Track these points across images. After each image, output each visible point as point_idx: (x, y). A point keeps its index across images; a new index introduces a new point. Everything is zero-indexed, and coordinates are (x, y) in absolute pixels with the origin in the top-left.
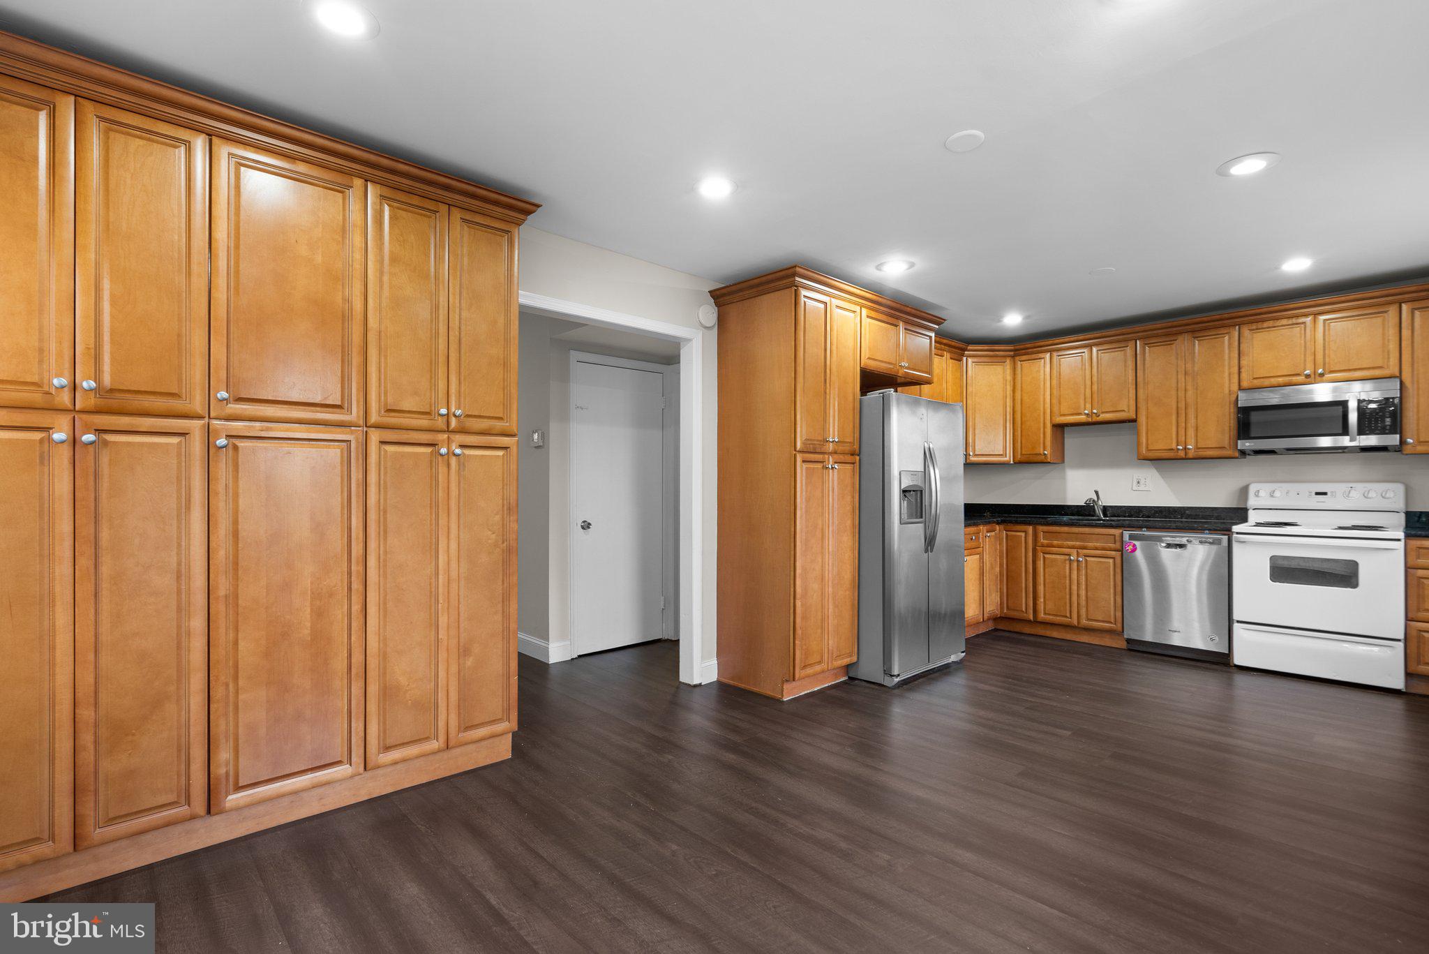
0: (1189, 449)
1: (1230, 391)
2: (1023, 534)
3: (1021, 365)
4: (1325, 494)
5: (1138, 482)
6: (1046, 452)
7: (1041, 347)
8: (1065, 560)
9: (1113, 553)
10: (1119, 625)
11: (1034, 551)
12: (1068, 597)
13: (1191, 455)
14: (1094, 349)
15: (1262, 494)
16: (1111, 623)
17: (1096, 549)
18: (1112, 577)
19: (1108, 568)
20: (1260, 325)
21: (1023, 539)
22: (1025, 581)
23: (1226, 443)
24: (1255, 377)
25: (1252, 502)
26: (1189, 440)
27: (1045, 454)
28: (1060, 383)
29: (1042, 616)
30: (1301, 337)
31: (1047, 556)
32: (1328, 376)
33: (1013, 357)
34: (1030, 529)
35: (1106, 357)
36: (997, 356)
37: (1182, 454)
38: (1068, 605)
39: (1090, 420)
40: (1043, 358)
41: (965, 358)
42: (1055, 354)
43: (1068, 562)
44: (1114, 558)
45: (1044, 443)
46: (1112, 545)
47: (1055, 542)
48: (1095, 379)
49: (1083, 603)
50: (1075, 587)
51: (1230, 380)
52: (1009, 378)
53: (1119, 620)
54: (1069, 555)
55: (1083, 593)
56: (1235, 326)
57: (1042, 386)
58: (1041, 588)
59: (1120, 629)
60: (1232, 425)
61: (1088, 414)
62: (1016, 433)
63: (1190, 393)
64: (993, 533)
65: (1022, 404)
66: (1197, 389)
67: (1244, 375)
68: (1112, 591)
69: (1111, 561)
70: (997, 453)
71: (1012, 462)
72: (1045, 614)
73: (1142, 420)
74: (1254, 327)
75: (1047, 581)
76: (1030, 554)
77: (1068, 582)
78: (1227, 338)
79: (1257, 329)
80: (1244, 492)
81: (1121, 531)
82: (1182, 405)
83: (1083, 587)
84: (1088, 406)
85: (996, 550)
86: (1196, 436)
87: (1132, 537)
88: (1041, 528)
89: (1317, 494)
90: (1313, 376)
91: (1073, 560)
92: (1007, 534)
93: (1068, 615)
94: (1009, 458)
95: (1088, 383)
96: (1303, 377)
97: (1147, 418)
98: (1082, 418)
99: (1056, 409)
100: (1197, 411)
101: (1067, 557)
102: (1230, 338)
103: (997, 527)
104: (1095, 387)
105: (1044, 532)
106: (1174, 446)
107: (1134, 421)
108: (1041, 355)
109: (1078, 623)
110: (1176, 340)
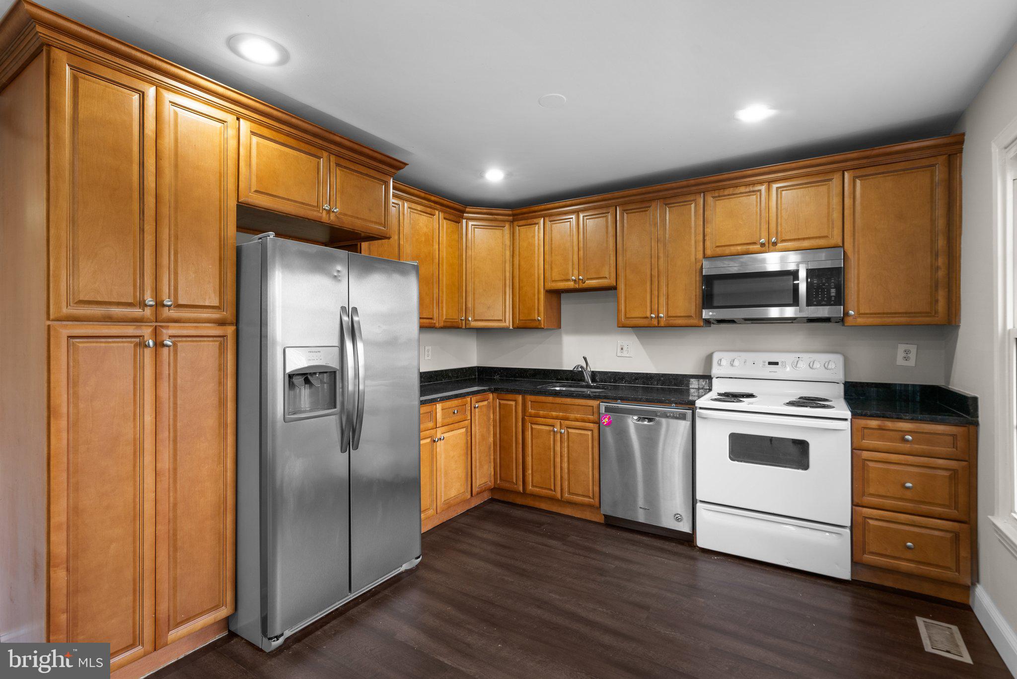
0: (661, 317)
1: (696, 259)
2: (513, 403)
3: (519, 230)
4: (777, 364)
5: (622, 349)
6: (539, 318)
7: (535, 212)
8: (550, 431)
9: (591, 425)
10: (597, 500)
11: (523, 420)
12: (552, 469)
13: (662, 324)
14: (581, 215)
15: (724, 362)
16: (589, 497)
17: (577, 420)
18: (590, 449)
19: (587, 441)
20: (722, 192)
21: (514, 408)
22: (515, 451)
23: (693, 313)
24: (718, 244)
25: (715, 371)
26: (661, 309)
27: (538, 320)
28: (552, 248)
29: (530, 487)
30: (757, 206)
31: (534, 426)
32: (780, 245)
33: (512, 222)
34: (520, 398)
35: (591, 223)
36: (496, 220)
37: (655, 322)
38: (552, 477)
39: (577, 286)
40: (536, 224)
41: (464, 221)
42: (547, 219)
43: (552, 433)
44: (592, 430)
45: (538, 309)
46: (591, 417)
47: (541, 412)
48: (581, 245)
49: (566, 476)
50: (558, 460)
51: (696, 248)
52: (508, 242)
53: (597, 495)
54: (553, 426)
55: (565, 465)
56: (700, 193)
57: (536, 252)
58: (529, 459)
59: (597, 504)
60: (698, 293)
61: (575, 280)
62: (515, 299)
63: (662, 261)
64: (485, 403)
65: (519, 269)
66: (668, 257)
67: (708, 243)
68: (590, 464)
69: (589, 433)
70: (496, 319)
71: (511, 328)
72: (533, 486)
73: (621, 287)
74: (717, 195)
75: (534, 451)
76: (520, 424)
77: (552, 453)
78: (693, 206)
79: (719, 196)
80: (709, 359)
81: (598, 402)
82: (655, 273)
83: (566, 459)
84: (576, 272)
85: (489, 419)
86: (667, 304)
87: (607, 409)
88: (529, 398)
89: (770, 363)
90: (767, 245)
91: (557, 432)
92: (500, 403)
93: (552, 488)
94: (508, 323)
95: (576, 249)
96: (759, 246)
97: (626, 286)
98: (571, 285)
99: (548, 274)
100: (668, 279)
101: (551, 428)
102: (696, 206)
103: (491, 396)
104: (581, 253)
105: (531, 402)
106: (648, 314)
107: (615, 288)
108: (535, 221)
109: (562, 496)
110: (650, 207)
